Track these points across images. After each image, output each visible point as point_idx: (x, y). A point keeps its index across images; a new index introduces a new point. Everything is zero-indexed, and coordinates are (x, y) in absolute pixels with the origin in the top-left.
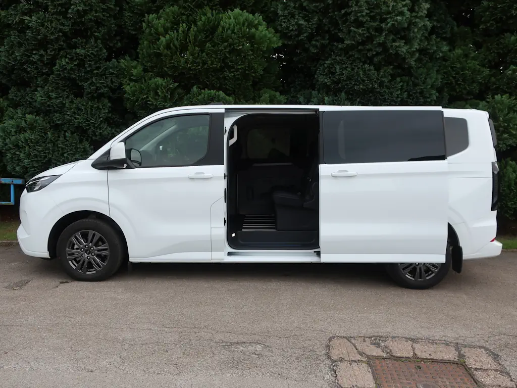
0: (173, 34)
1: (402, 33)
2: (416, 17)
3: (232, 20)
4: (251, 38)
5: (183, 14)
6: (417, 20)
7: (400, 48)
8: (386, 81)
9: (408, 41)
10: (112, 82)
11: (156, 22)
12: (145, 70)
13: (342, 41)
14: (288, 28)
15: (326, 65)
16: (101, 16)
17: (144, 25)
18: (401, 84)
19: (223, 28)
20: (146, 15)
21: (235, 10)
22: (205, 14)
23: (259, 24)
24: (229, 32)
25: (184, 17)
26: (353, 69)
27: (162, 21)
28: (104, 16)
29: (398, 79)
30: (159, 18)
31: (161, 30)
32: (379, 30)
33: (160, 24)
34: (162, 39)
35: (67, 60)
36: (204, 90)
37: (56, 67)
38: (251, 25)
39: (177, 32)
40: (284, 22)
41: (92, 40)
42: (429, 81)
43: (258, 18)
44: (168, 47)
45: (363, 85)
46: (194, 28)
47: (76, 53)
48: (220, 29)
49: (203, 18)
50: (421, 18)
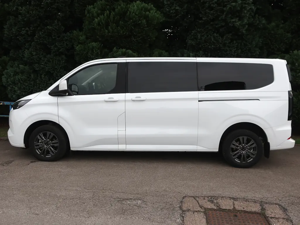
0: (102, 17)
1: (237, 13)
2: (245, 4)
3: (136, 7)
4: (146, 17)
5: (107, 5)
6: (246, 5)
7: (236, 23)
8: (228, 43)
9: (241, 18)
10: (67, 45)
11: (92, 10)
12: (87, 38)
13: (201, 19)
14: (169, 11)
15: (192, 34)
16: (61, 6)
17: (86, 12)
18: (237, 44)
19: (130, 13)
20: (87, 5)
21: (137, 2)
22: (120, 5)
23: (151, 9)
24: (134, 14)
25: (108, 7)
26: (208, 36)
27: (96, 9)
28: (62, 5)
29: (235, 42)
30: (94, 8)
31: (95, 14)
32: (222, 12)
33: (94, 11)
34: (96, 20)
35: (42, 32)
36: (120, 49)
37: (36, 37)
38: (146, 10)
39: (104, 15)
40: (168, 8)
41: (56, 21)
42: (254, 43)
43: (150, 6)
44: (99, 24)
45: (214, 46)
46: (113, 13)
47: (47, 29)
48: (128, 12)
49: (119, 7)
50: (248, 4)
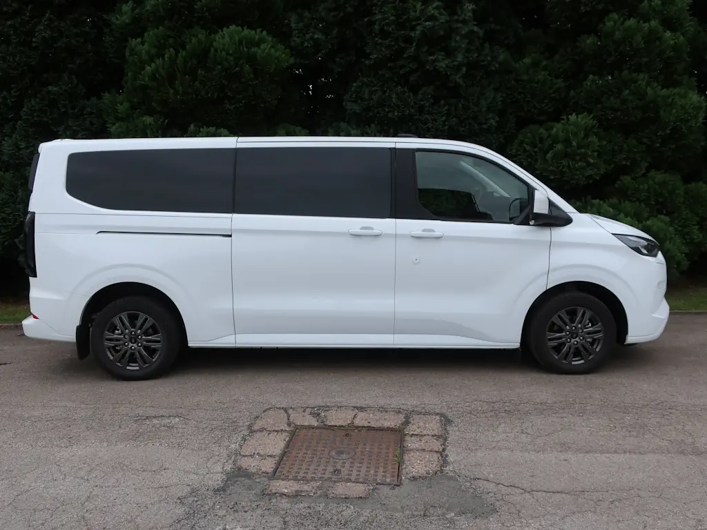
0: (159, 61)
1: (439, 42)
2: (457, 21)
3: (227, 39)
4: (252, 59)
5: (169, 37)
6: (460, 25)
7: (439, 62)
8: (427, 104)
9: (449, 53)
10: (92, 124)
11: (140, 47)
12: (133, 108)
13: (367, 56)
14: (302, 43)
15: (353, 89)
16: (74, 42)
17: (127, 54)
18: (447, 107)
19: (216, 50)
20: (130, 39)
21: (230, 27)
22: (196, 36)
23: (262, 41)
24: (224, 53)
25: (171, 41)
26: (385, 92)
27: (146, 46)
28: (77, 41)
29: (442, 102)
30: (143, 44)
31: (145, 57)
32: (408, 40)
33: (144, 51)
34: (148, 68)
35: (37, 100)
36: (203, 128)
37: (24, 109)
38: (252, 43)
39: (163, 59)
40: (299, 37)
41: (65, 76)
42: (483, 102)
43: (255, 34)
44: (153, 77)
45: (398, 112)
46: (183, 53)
47: (49, 92)
48: (212, 49)
49: (194, 40)
50: (464, 22)
